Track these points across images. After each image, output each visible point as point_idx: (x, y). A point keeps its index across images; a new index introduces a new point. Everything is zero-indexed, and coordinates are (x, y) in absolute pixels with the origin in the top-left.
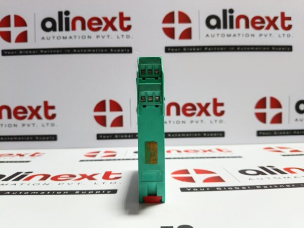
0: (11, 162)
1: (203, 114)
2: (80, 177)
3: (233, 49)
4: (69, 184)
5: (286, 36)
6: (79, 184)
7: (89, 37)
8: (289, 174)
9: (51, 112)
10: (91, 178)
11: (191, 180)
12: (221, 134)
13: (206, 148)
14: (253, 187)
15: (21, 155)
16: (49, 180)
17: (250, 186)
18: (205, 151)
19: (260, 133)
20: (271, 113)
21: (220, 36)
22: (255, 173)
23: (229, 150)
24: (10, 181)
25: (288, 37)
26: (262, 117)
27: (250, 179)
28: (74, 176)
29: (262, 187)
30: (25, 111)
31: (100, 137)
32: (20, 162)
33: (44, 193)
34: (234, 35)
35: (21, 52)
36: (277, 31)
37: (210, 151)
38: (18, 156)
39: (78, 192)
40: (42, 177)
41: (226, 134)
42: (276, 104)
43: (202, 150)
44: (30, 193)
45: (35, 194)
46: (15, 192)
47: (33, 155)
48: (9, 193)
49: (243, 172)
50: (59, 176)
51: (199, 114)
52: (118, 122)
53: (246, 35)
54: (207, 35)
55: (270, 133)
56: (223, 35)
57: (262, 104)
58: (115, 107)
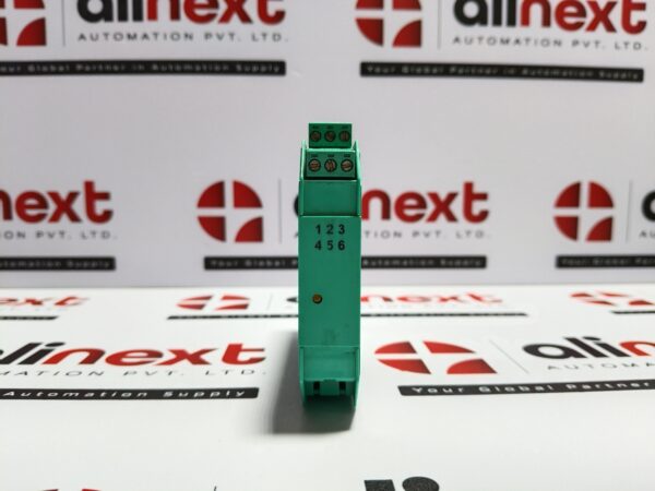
0: (14, 318)
1: (442, 218)
2: (173, 356)
3: (512, 71)
4: (147, 373)
5: (631, 46)
6: (170, 373)
7: (188, 36)
8: (634, 358)
9: (100, 207)
10: (196, 359)
11: (419, 367)
12: (478, 262)
13: (447, 292)
14: (560, 388)
15: (35, 302)
16: (101, 364)
17: (552, 385)
18: (444, 300)
19: (564, 262)
20: (588, 217)
21: (484, 41)
22: (560, 352)
23: (497, 297)
24: (14, 366)
25: (635, 48)
26: (569, 227)
27: (550, 368)
28: (158, 355)
29: (579, 387)
30: (43, 204)
31: (211, 263)
32: (35, 318)
33: (92, 394)
34: (517, 41)
35: (31, 68)
36: (611, 35)
37: (454, 298)
38: (29, 306)
39: (170, 394)
40: (86, 355)
41: (490, 262)
42: (601, 197)
43: (437, 296)
44: (61, 394)
45: (73, 398)
46: (26, 391)
47: (62, 303)
48: (12, 394)
49: (533, 350)
50: (124, 354)
51: (433, 218)
52: (253, 231)
53: (543, 41)
54: (457, 40)
55: (584, 261)
56: (492, 41)
57: (570, 197)
58: (246, 197)
